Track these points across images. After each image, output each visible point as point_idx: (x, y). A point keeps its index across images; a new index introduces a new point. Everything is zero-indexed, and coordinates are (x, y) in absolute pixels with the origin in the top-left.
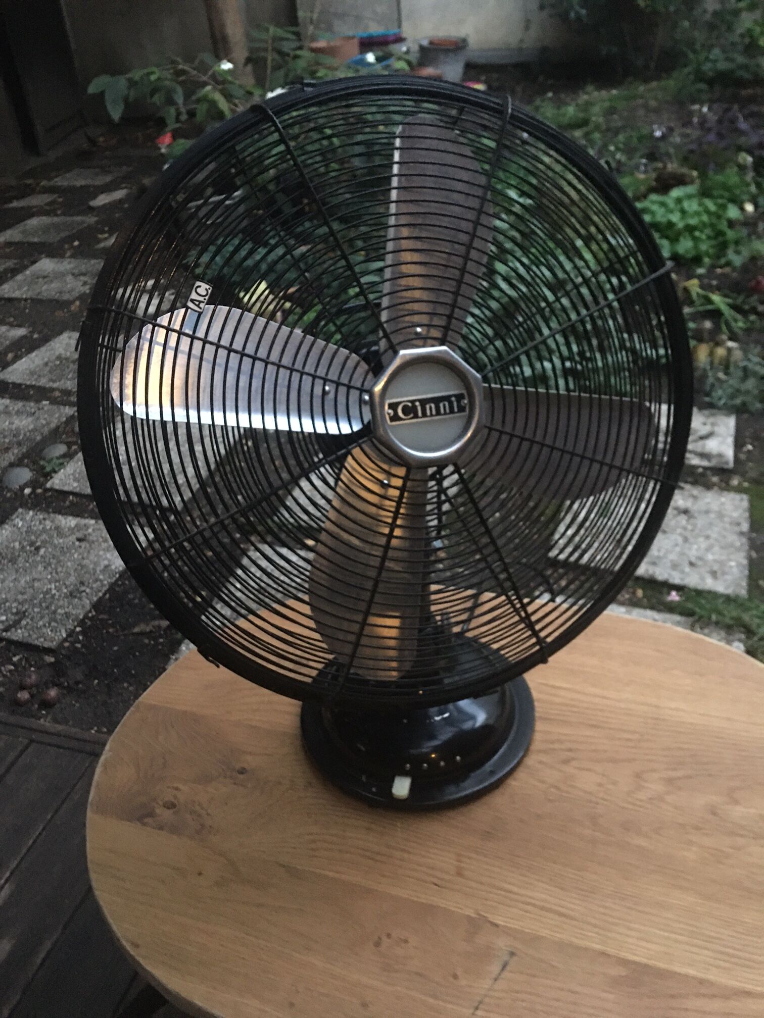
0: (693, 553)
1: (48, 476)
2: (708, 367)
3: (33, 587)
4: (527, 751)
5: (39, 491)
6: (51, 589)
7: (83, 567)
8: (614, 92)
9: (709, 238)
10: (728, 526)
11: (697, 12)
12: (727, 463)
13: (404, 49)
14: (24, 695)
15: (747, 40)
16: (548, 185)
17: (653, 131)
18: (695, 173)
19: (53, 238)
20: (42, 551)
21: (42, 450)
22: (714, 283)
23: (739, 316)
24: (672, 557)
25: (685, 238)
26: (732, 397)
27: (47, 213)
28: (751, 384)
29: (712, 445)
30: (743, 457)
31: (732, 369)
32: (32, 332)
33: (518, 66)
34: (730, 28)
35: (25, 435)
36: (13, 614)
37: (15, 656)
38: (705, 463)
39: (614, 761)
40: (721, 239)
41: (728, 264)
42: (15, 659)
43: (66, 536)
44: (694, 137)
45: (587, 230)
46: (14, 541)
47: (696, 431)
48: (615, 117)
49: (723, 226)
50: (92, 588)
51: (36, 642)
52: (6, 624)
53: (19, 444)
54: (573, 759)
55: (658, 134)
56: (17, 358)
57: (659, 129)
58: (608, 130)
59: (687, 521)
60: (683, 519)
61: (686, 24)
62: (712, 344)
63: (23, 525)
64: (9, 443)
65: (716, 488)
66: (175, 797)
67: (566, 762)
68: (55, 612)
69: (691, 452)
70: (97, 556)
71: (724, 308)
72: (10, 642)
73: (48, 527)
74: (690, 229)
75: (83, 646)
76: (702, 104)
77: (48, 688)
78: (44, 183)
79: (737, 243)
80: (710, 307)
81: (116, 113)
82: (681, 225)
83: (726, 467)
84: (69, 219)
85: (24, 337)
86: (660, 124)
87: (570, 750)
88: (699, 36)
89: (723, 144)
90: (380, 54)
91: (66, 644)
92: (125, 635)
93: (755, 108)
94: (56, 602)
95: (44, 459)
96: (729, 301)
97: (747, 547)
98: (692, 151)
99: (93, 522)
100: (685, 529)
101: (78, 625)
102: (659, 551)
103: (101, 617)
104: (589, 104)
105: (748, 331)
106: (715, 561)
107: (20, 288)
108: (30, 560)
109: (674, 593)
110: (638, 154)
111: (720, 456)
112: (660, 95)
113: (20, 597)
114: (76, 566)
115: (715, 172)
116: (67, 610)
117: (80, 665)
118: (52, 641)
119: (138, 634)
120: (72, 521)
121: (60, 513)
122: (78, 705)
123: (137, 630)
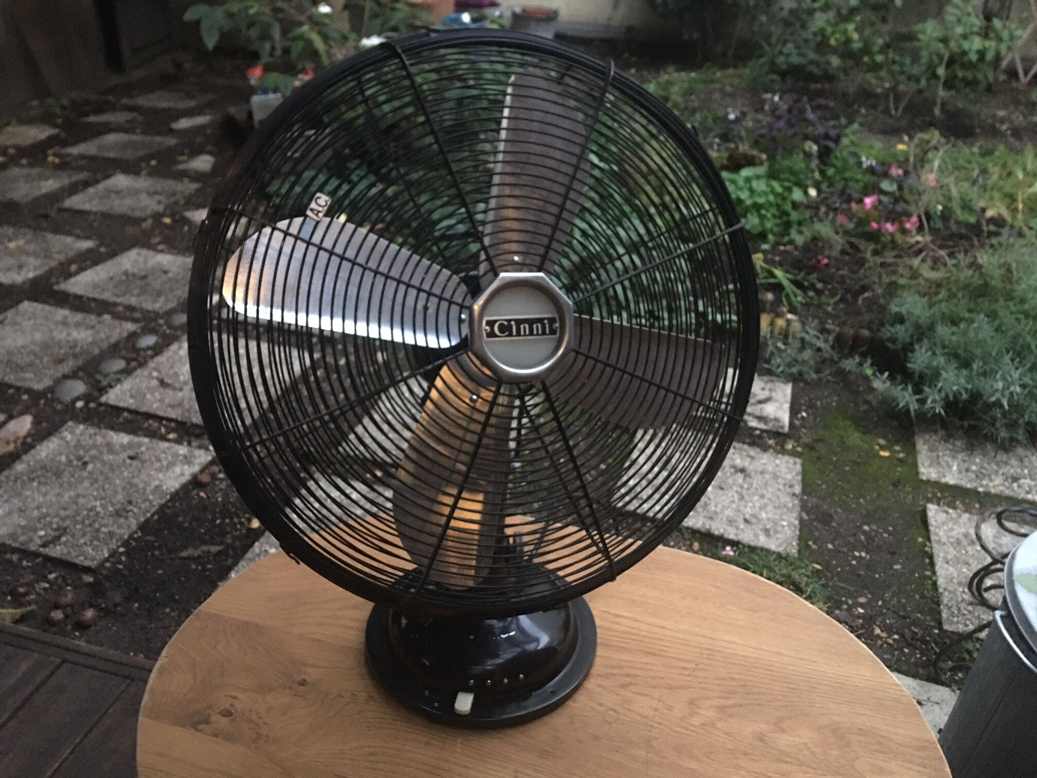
0: (748, 511)
1: (103, 390)
2: (768, 336)
3: (76, 503)
4: (587, 676)
5: (92, 405)
6: (95, 507)
7: (131, 485)
8: (693, 75)
9: (774, 216)
10: (782, 487)
11: (775, 8)
12: (782, 427)
13: (497, 13)
14: (58, 615)
15: (819, 38)
16: (627, 153)
17: (727, 114)
18: (764, 157)
19: (129, 155)
20: (90, 467)
21: (99, 364)
22: (777, 258)
23: (799, 292)
24: (728, 512)
25: (752, 214)
26: (789, 365)
27: (125, 131)
28: (807, 354)
29: (769, 410)
30: (797, 423)
31: (790, 339)
32: (100, 246)
33: (603, 41)
34: (804, 26)
35: (82, 347)
36: (52, 529)
37: (50, 573)
38: (762, 426)
39: (671, 688)
40: (785, 219)
41: (791, 242)
42: (52, 576)
43: (117, 454)
44: (765, 123)
45: (661, 199)
46: (60, 454)
47: (755, 395)
48: (693, 97)
49: (788, 207)
50: (140, 508)
51: (76, 561)
52: (45, 539)
53: (75, 356)
54: (631, 684)
55: (732, 117)
56: (82, 269)
57: (734, 112)
58: (686, 108)
59: (744, 480)
60: (740, 478)
61: (764, 18)
62: (772, 315)
63: (72, 439)
64: (66, 353)
65: (771, 450)
66: (232, 705)
67: (624, 686)
68: (98, 530)
69: (750, 414)
70: (149, 475)
71: (786, 283)
72: (47, 558)
73: (99, 443)
74: (757, 207)
75: (126, 567)
76: (774, 93)
77: (84, 609)
78: (124, 101)
79: (800, 223)
80: (772, 280)
81: (211, 42)
82: (749, 202)
83: (781, 431)
84: (149, 139)
85: (90, 250)
86: (735, 107)
87: (629, 676)
88: (776, 31)
89: (791, 132)
90: (476, 15)
91: (108, 565)
92: (171, 559)
93: (822, 101)
94: (100, 520)
95: (100, 373)
96: (790, 276)
97: (798, 509)
98: (763, 136)
99: (146, 440)
100: (742, 487)
101: (122, 546)
102: (716, 506)
103: (148, 538)
104: (669, 83)
105: (806, 305)
106: (768, 519)
107: (90, 200)
108: (76, 475)
109: (728, 548)
110: (712, 134)
111: (777, 420)
112: (736, 82)
113: (62, 513)
114: (124, 484)
115: (783, 158)
116: (111, 529)
117: (120, 587)
118: (92, 560)
119: (185, 559)
120: (124, 439)
121: (112, 429)
122: (115, 628)
123: (184, 554)
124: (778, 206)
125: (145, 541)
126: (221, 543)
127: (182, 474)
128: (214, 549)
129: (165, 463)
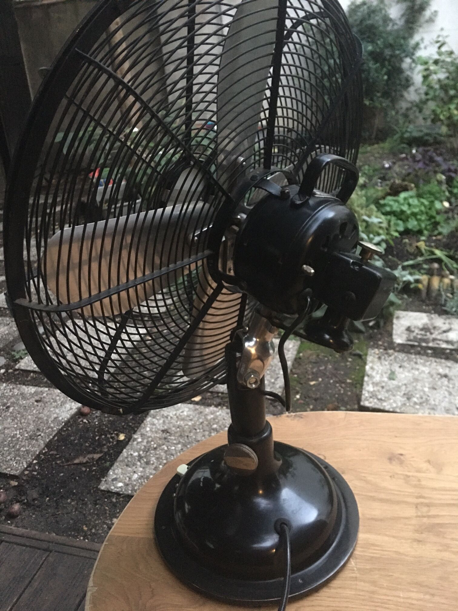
1: (17, 361)
2: (441, 289)
5: (10, 371)
6: (16, 434)
7: (39, 419)
9: (426, 219)
15: (433, 116)
17: (384, 165)
18: (413, 185)
20: (11, 409)
21: (13, 346)
22: (433, 244)
23: (453, 262)
25: (412, 219)
29: (452, 336)
31: (455, 291)
34: (421, 111)
38: (450, 347)
40: (433, 220)
41: (440, 234)
43: (28, 399)
49: (434, 213)
50: (45, 433)
51: (5, 471)
55: (387, 166)
57: (387, 163)
59: (449, 381)
60: (445, 381)
61: (393, 113)
62: (440, 277)
68: (19, 450)
70: (50, 411)
71: (444, 258)
73: (16, 394)
74: (414, 215)
75: (39, 473)
77: (12, 504)
80: (434, 257)
82: (409, 212)
86: (388, 161)
89: (427, 169)
91: (26, 472)
92: (68, 465)
94: (20, 443)
95: (14, 351)
96: (445, 253)
98: (409, 174)
100: (448, 387)
101: (35, 459)
103: (51, 453)
108: (3, 416)
110: (376, 177)
114: (34, 419)
115: (424, 185)
116: (27, 448)
117: (36, 487)
118: (17, 471)
119: (77, 464)
120: (32, 389)
121: (24, 384)
122: (34, 516)
123: (76, 461)
124: (427, 213)
125: (50, 455)
126: (101, 452)
127: (71, 409)
128: (97, 456)
129: (59, 402)
